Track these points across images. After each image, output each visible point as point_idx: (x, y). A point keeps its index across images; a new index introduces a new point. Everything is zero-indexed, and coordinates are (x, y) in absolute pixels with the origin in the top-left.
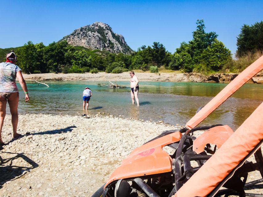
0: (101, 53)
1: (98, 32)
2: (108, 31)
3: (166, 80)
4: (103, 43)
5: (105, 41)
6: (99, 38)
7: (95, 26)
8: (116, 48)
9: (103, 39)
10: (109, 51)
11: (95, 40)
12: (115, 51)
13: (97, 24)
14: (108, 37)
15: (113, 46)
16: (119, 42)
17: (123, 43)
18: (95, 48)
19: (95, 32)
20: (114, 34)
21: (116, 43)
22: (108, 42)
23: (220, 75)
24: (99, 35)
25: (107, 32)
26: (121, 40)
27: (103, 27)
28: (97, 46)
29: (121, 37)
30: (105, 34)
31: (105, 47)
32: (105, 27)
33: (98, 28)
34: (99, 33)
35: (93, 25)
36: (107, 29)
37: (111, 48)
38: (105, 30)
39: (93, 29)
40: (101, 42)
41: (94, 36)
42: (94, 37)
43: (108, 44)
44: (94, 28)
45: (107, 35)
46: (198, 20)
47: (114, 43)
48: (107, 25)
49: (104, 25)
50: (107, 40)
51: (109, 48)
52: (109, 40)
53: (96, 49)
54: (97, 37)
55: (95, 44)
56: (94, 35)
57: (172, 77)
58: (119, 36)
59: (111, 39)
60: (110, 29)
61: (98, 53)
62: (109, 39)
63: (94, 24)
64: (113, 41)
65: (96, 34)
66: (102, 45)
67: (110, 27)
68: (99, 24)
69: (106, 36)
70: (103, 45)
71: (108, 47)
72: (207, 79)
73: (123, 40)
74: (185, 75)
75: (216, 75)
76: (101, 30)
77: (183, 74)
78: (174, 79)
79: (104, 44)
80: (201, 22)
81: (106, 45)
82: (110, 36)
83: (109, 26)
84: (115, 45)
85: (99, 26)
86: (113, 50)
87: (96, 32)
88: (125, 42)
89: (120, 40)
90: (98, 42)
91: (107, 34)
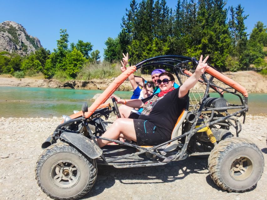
0: (10, 56)
1: (9, 32)
2: (21, 32)
3: (26, 86)
4: (14, 45)
5: (16, 43)
6: (10, 39)
7: (5, 25)
8: (29, 51)
9: (14, 40)
10: (22, 54)
11: (4, 40)
12: (29, 54)
13: (8, 23)
14: (21, 39)
15: (27, 49)
16: (34, 45)
17: (39, 47)
18: (4, 49)
19: (5, 32)
20: (28, 36)
21: (31, 46)
22: (20, 44)
23: (75, 81)
24: (10, 35)
25: (19, 33)
26: (37, 43)
27: (15, 27)
28: (7, 48)
29: (37, 40)
30: (18, 35)
31: (16, 49)
32: (18, 27)
33: (9, 28)
34: (10, 34)
35: (3, 24)
36: (20, 30)
37: (23, 51)
38: (18, 31)
39: (2, 28)
40: (12, 43)
41: (4, 36)
42: (4, 38)
43: (20, 47)
44: (4, 27)
45: (20, 37)
46: (61, 30)
47: (28, 46)
48: (20, 25)
49: (17, 25)
50: (19, 41)
51: (22, 51)
52: (22, 43)
53: (6, 50)
54: (7, 37)
55: (4, 45)
56: (3, 34)
57: (32, 83)
58: (34, 39)
59: (24, 40)
60: (24, 30)
61: (7, 55)
62: (22, 41)
63: (5, 23)
64: (27, 43)
65: (6, 34)
66: (12, 47)
67: (24, 28)
68: (10, 23)
69: (18, 37)
70: (14, 47)
71: (20, 49)
72: (62, 85)
73: (38, 43)
74: (45, 81)
75: (71, 82)
76: (12, 30)
77: (43, 80)
78: (34, 84)
79: (16, 46)
80: (64, 31)
81: (18, 48)
82: (23, 38)
83: (22, 27)
84: (29, 48)
85: (10, 25)
86: (26, 53)
87: (7, 32)
88: (41, 46)
89: (35, 43)
90: (8, 43)
91: (19, 35)
